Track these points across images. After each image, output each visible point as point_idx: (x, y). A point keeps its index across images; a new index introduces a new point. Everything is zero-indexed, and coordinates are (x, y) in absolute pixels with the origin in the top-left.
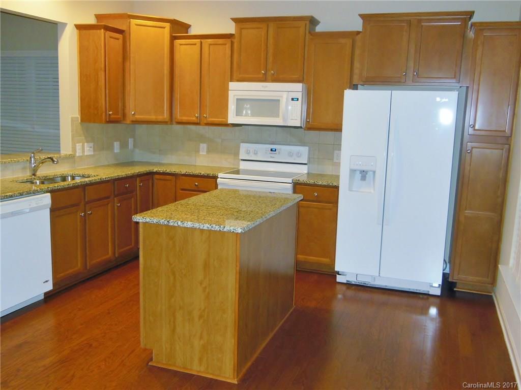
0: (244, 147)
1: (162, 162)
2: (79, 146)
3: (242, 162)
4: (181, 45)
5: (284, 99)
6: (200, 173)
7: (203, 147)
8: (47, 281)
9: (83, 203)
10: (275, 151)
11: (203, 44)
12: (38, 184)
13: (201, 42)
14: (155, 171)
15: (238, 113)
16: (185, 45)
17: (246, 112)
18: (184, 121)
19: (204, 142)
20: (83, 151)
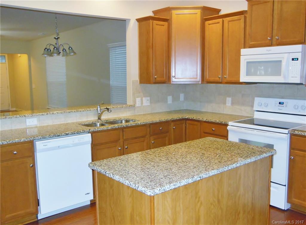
0: (257, 100)
1: (202, 110)
2: (138, 100)
3: (256, 113)
4: (209, 24)
5: (286, 59)
6: (216, 121)
7: (229, 100)
8: (88, 194)
9: (121, 140)
10: (283, 104)
11: (224, 21)
12: (98, 126)
13: (223, 21)
14: (187, 118)
15: (248, 74)
16: (212, 24)
17: (259, 72)
18: (211, 81)
19: (229, 96)
20: (142, 103)
